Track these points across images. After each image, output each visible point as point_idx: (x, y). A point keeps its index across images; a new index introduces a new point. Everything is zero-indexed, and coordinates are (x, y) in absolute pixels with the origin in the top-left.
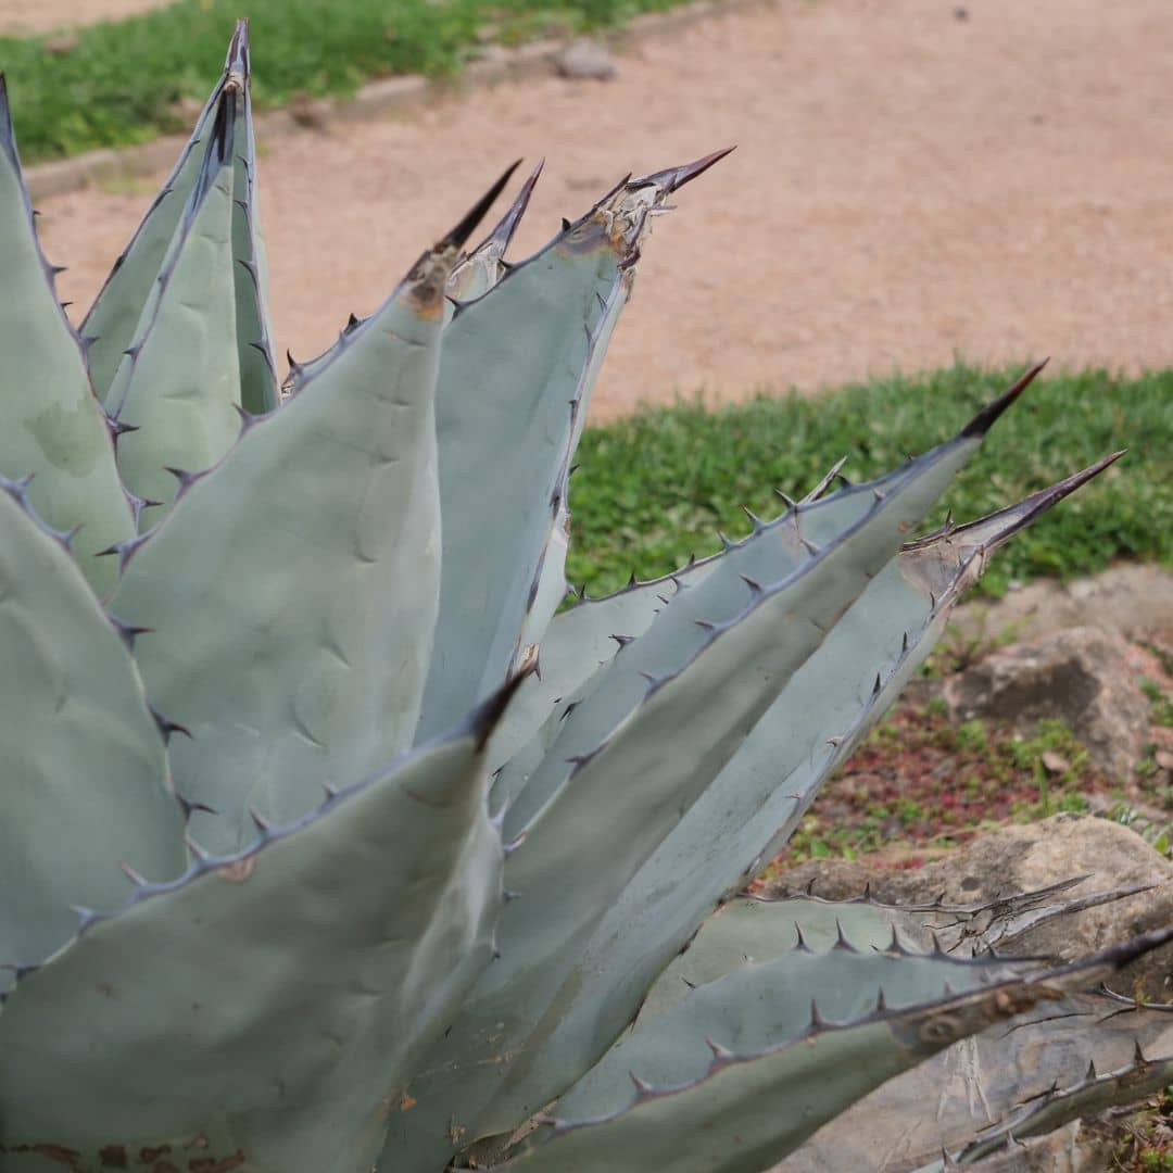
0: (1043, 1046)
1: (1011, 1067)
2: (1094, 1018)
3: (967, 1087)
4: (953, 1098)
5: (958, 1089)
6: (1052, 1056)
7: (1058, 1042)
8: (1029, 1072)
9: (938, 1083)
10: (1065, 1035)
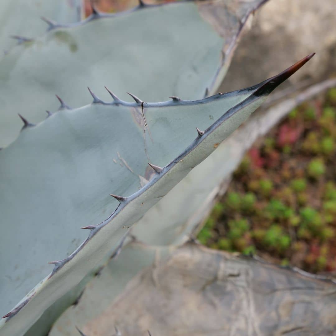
0: (293, 303)
1: (273, 314)
2: (324, 293)
3: (247, 323)
4: (238, 330)
5: (241, 324)
6: (299, 309)
7: (303, 302)
8: (285, 318)
9: (229, 320)
10: (307, 298)
